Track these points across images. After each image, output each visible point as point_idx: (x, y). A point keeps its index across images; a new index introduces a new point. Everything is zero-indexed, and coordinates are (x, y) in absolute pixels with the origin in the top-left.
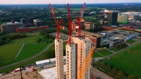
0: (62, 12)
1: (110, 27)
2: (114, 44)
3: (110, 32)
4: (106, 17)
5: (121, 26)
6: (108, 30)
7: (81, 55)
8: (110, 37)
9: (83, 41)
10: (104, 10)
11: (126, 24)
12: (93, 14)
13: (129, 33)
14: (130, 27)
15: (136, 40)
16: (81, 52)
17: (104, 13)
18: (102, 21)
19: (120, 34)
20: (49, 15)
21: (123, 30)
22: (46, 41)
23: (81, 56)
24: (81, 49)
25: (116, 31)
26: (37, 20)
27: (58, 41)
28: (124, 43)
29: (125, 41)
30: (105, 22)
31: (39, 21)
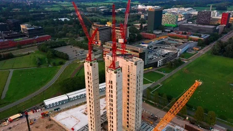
1: (152, 34)
2: (164, 62)
3: (154, 41)
4: (142, 16)
5: (169, 32)
6: (150, 39)
7: (128, 84)
8: (156, 49)
9: (132, 62)
10: (138, 5)
11: (174, 28)
12: (120, 13)
13: (183, 43)
14: (182, 34)
15: (193, 52)
16: (129, 80)
17: (138, 10)
18: (139, 25)
19: (170, 44)
21: (173, 38)
22: (52, 63)
23: (128, 86)
24: (129, 76)
25: (162, 39)
27: (91, 65)
28: (177, 58)
29: (178, 55)
30: (144, 25)
31: (31, 27)
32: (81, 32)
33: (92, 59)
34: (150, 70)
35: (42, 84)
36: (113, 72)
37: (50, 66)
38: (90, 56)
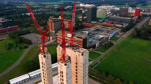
0: (33, 7)
1: (91, 24)
2: (100, 44)
3: (92, 29)
4: (83, 12)
5: (102, 22)
6: (89, 27)
7: (77, 70)
8: (94, 35)
9: (79, 53)
10: (80, 4)
11: (105, 19)
12: (68, 9)
13: (112, 30)
14: (111, 23)
15: (119, 36)
16: (77, 67)
17: (80, 7)
18: (81, 17)
19: (103, 31)
20: (17, 12)
21: (105, 26)
22: (19, 47)
23: (76, 71)
24: (77, 64)
25: (98, 27)
26: (2, 18)
27: (45, 57)
28: (109, 41)
29: (109, 38)
30: (85, 18)
31: (4, 20)
32: (41, 23)
33: (45, 52)
34: (91, 51)
35: (9, 65)
36: (63, 64)
37: (17, 49)
38: (43, 49)
